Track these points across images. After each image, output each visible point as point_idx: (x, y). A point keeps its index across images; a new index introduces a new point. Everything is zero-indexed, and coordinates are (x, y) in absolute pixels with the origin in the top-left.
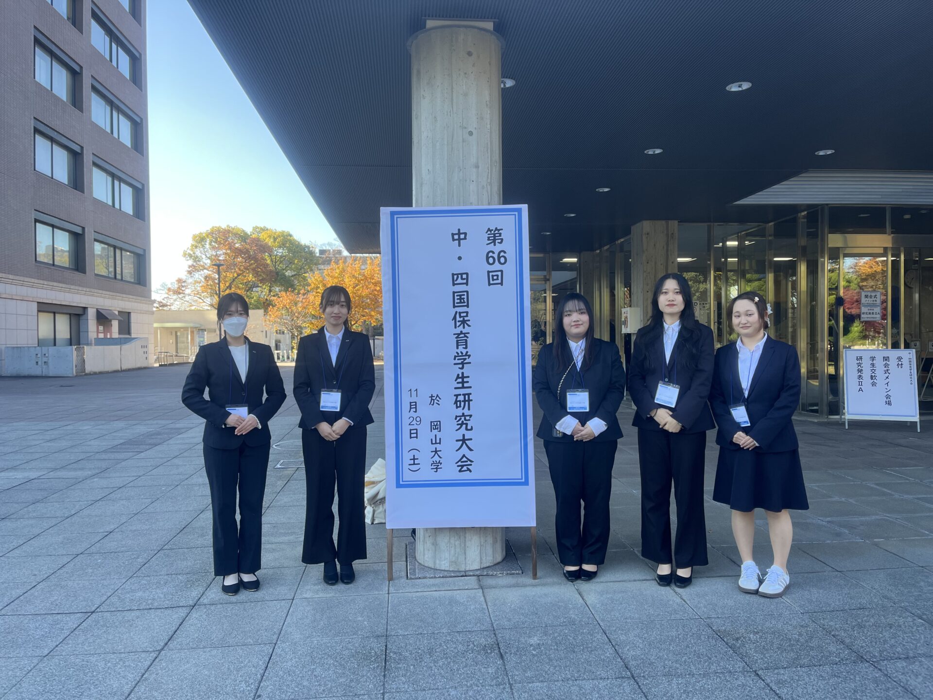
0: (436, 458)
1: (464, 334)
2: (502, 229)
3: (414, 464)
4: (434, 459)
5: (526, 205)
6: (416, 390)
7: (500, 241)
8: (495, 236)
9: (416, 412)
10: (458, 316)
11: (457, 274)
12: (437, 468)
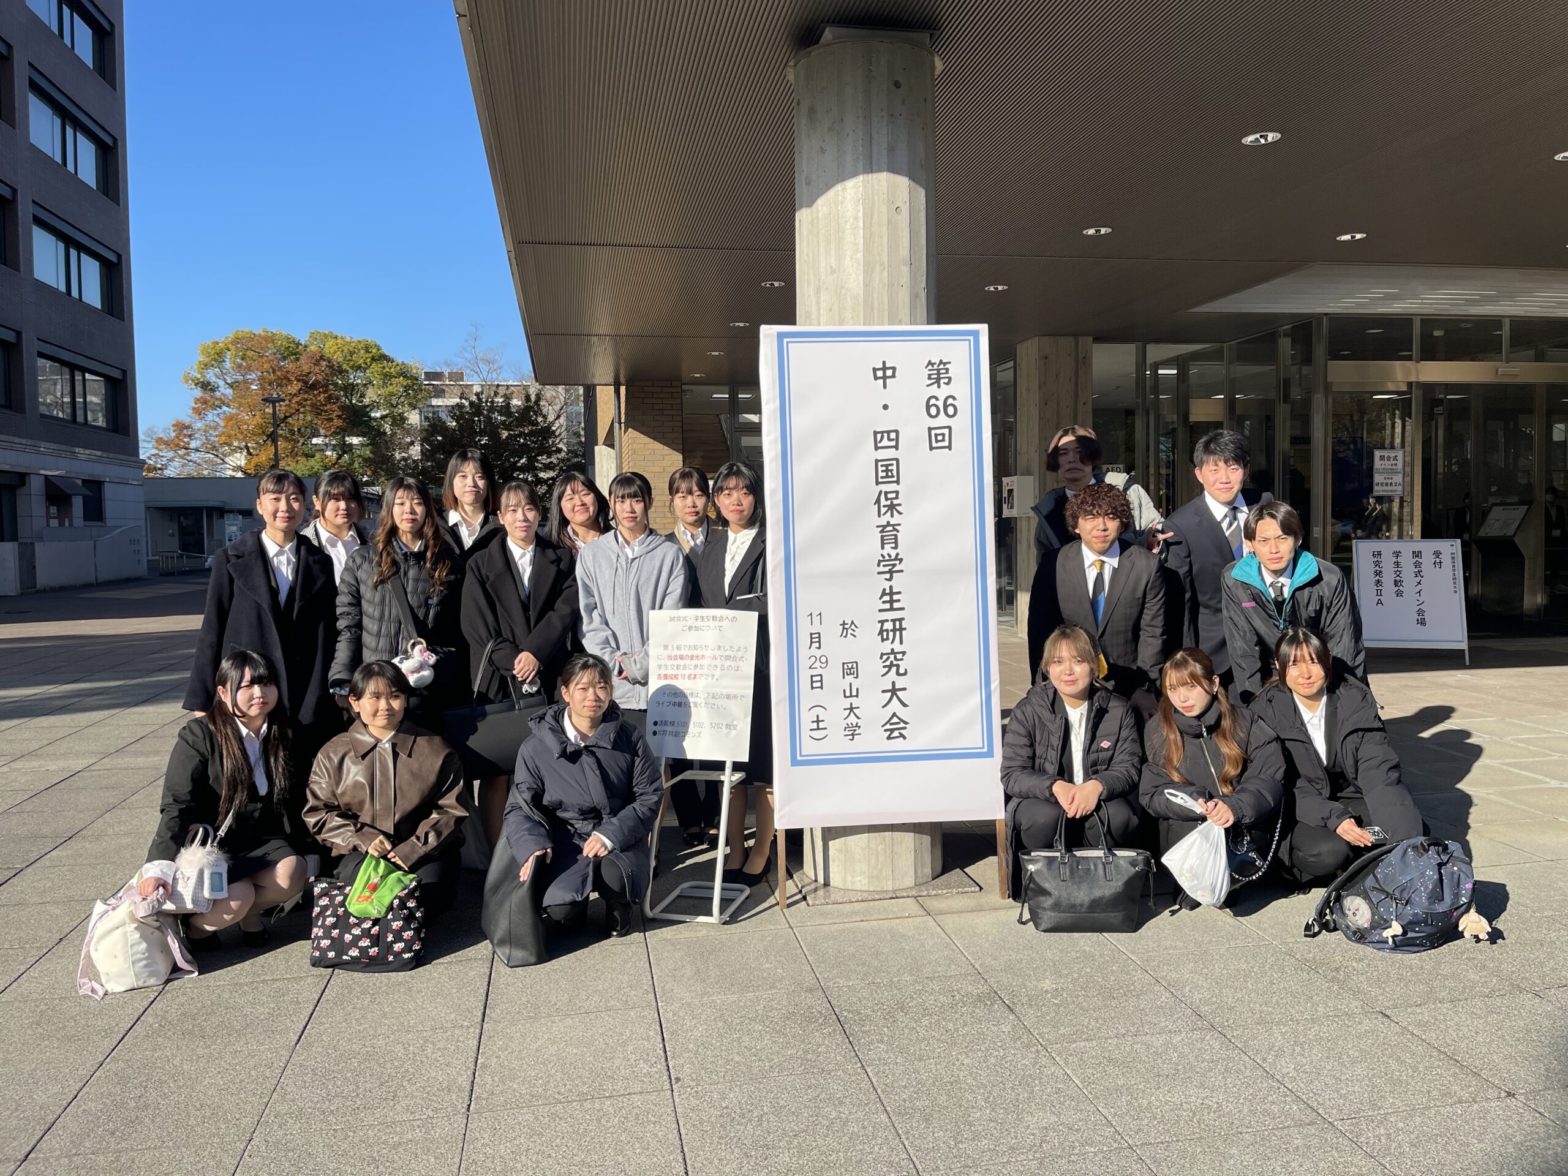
0: (852, 719)
1: (893, 525)
2: (949, 363)
3: (818, 729)
4: (849, 721)
5: (986, 326)
6: (820, 614)
7: (946, 380)
8: (938, 373)
9: (819, 648)
10: (883, 497)
11: (882, 432)
12: (853, 735)
